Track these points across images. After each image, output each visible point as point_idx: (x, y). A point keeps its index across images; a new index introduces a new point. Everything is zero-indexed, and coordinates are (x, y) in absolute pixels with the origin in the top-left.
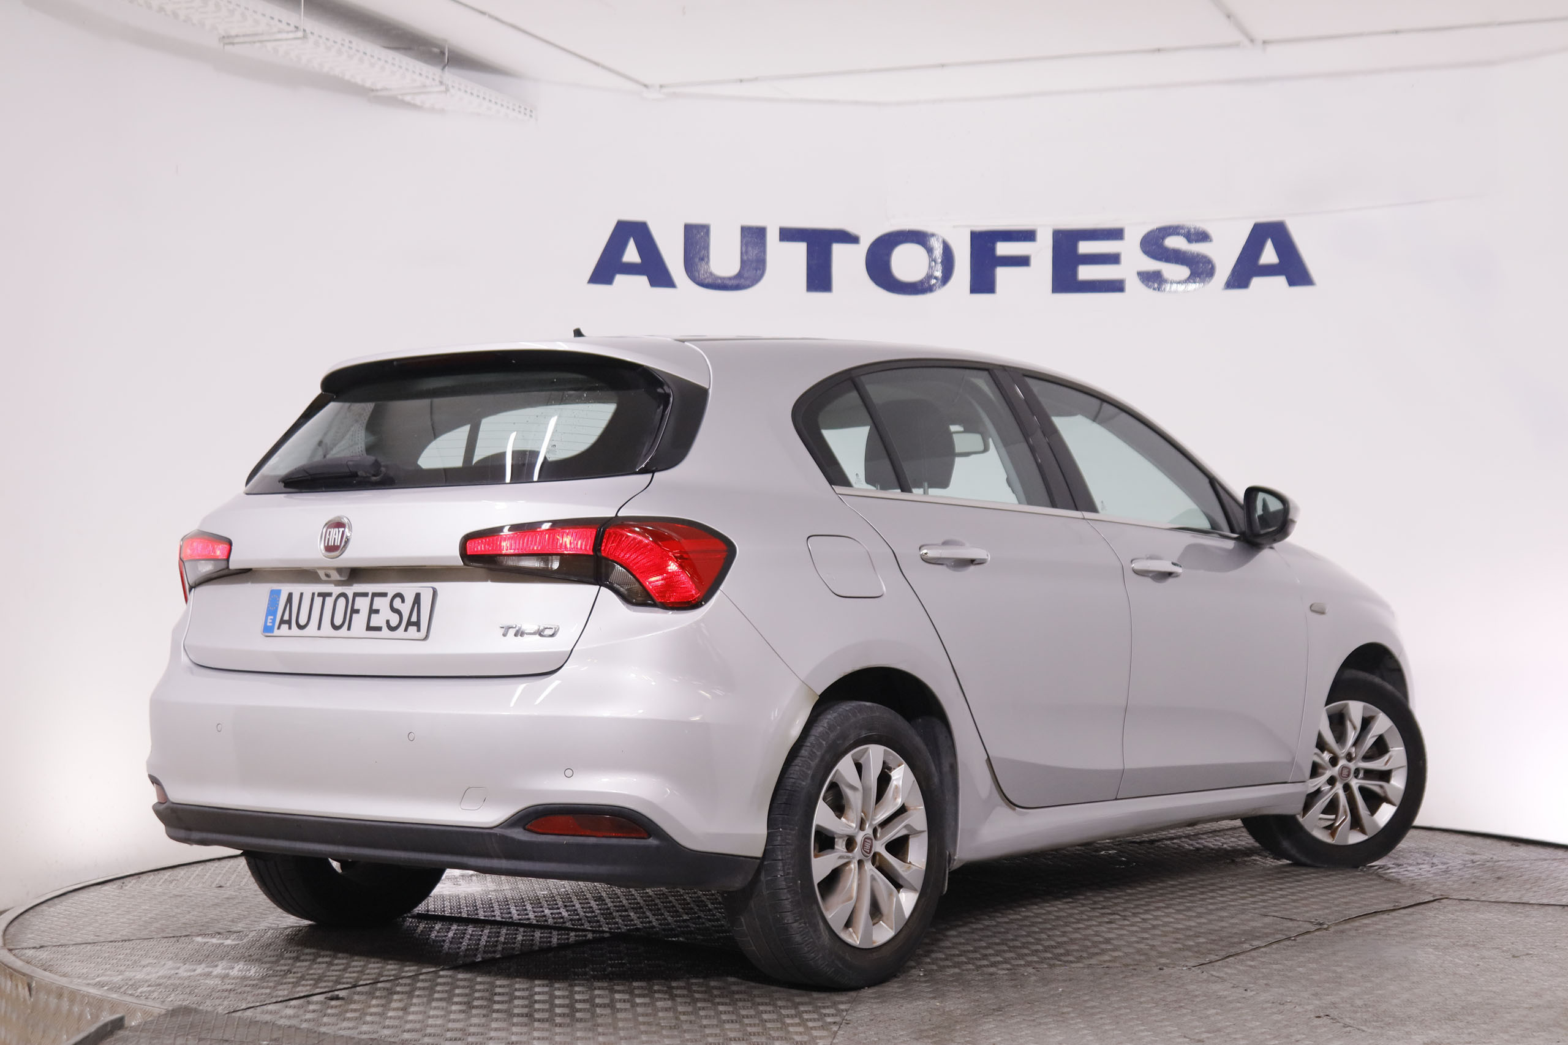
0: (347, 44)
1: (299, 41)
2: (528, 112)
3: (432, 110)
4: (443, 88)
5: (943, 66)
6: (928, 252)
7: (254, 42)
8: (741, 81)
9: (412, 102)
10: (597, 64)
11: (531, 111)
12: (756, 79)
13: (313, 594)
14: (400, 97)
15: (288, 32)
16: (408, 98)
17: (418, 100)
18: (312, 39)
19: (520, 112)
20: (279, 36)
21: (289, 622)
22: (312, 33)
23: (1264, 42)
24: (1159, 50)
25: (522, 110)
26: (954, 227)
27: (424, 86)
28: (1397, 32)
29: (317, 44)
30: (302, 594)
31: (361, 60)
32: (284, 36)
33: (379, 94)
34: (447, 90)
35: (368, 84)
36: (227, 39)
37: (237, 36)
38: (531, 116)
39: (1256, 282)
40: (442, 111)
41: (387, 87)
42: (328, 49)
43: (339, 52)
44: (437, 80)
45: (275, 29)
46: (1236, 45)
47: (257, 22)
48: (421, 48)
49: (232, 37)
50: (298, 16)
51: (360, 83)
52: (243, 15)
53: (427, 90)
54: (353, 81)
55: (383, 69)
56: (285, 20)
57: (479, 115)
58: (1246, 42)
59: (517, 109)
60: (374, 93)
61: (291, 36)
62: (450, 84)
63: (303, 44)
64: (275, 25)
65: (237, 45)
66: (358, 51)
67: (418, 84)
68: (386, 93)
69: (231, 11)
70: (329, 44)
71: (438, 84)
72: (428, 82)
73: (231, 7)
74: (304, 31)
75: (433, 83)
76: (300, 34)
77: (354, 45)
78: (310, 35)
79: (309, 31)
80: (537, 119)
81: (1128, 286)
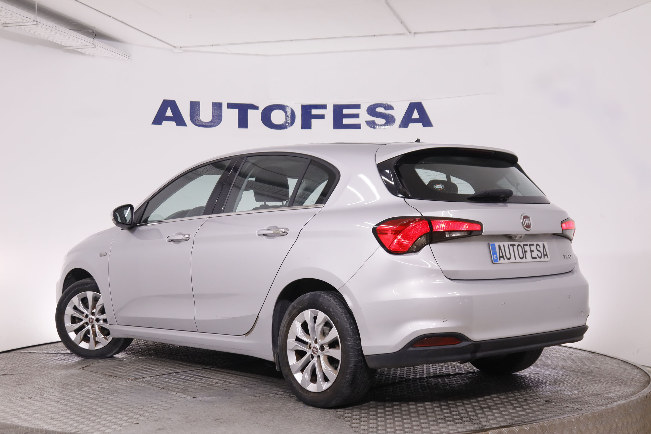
0: (54, 27)
1: (35, 26)
2: (128, 57)
3: (89, 55)
4: (94, 46)
5: (291, 40)
7: (15, 26)
8: (212, 45)
9: (81, 52)
10: (155, 38)
12: (218, 45)
14: (76, 50)
16: (79, 50)
17: (83, 51)
18: (40, 25)
20: (27, 24)
22: (40, 23)
23: (414, 33)
24: (374, 36)
25: (125, 56)
26: (295, 103)
27: (86, 45)
28: (464, 30)
29: (42, 27)
31: (60, 34)
32: (29, 23)
33: (68, 48)
34: (95, 47)
35: (63, 44)
36: (5, 25)
37: (9, 23)
39: (411, 125)
40: (93, 56)
41: (71, 46)
42: (47, 29)
43: (51, 31)
44: (91, 43)
45: (25, 21)
46: (404, 34)
47: (17, 17)
48: (85, 30)
49: (7, 24)
50: (34, 16)
51: (60, 44)
52: (11, 15)
53: (87, 47)
54: (57, 43)
55: (69, 38)
56: (29, 17)
57: (108, 57)
58: (408, 33)
59: (123, 55)
60: (66, 48)
61: (31, 23)
62: (97, 45)
63: (36, 27)
64: (25, 19)
65: (9, 27)
66: (59, 30)
67: (83, 44)
68: (70, 48)
69: (7, 13)
70: (47, 27)
71: (92, 44)
72: (88, 44)
73: (6, 11)
74: (37, 22)
75: (90, 44)
76: (35, 23)
77: (57, 28)
78: (39, 23)
79: (39, 22)
80: (131, 59)
81: (362, 126)
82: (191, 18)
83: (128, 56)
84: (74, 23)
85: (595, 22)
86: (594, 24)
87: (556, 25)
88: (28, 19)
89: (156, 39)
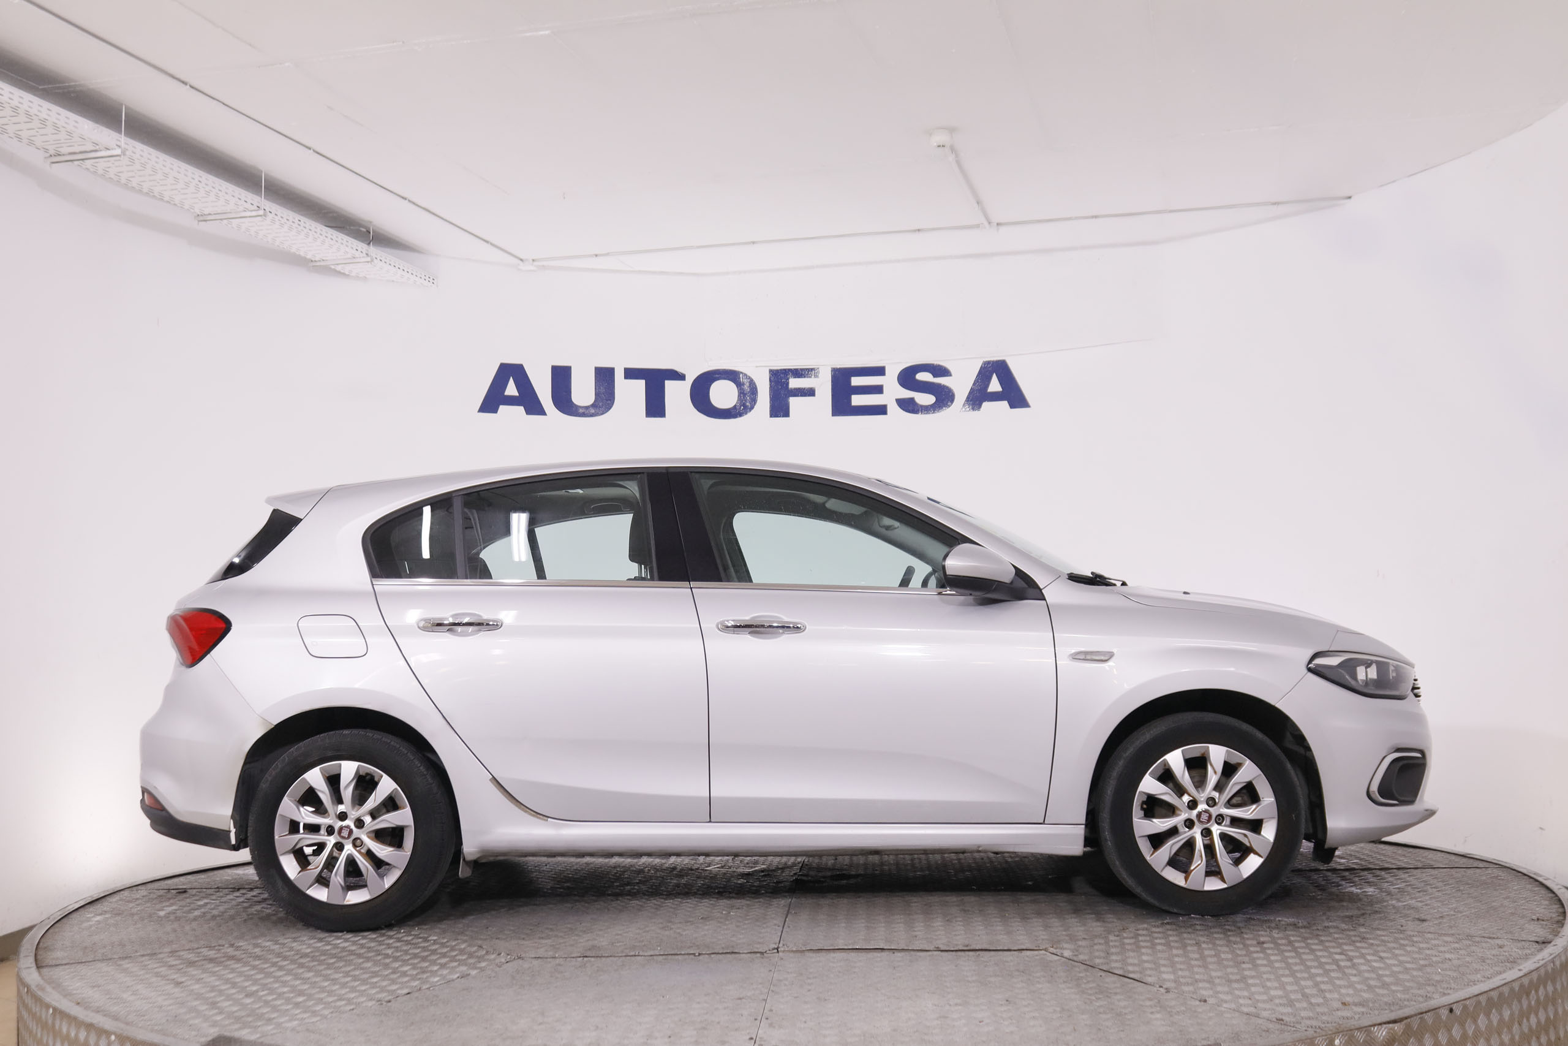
0: (297, 221)
1: (259, 218)
2: (431, 280)
3: (357, 278)
4: (369, 259)
5: (754, 243)
7: (221, 219)
8: (596, 256)
9: (342, 271)
10: (487, 242)
12: (608, 254)
14: (333, 267)
15: (252, 211)
16: (339, 268)
17: (346, 270)
18: (270, 216)
19: (425, 280)
20: (244, 214)
22: (270, 212)
23: (998, 224)
24: (919, 230)
25: (427, 278)
26: (757, 367)
27: (354, 258)
28: (1096, 217)
29: (273, 221)
31: (307, 236)
32: (248, 214)
33: (318, 264)
34: (372, 260)
35: (309, 257)
36: (202, 218)
37: (210, 214)
38: (434, 283)
40: (365, 279)
41: (324, 259)
42: (282, 225)
43: (290, 229)
44: (364, 253)
45: (241, 208)
46: (977, 226)
47: (227, 202)
48: (352, 228)
49: (205, 215)
50: (260, 198)
51: (303, 255)
52: (217, 196)
53: (355, 260)
54: (297, 253)
55: (323, 242)
56: (249, 201)
57: (393, 281)
58: (986, 223)
59: (423, 277)
60: (315, 264)
61: (254, 213)
62: (374, 256)
63: (263, 221)
64: (242, 205)
65: (208, 222)
66: (305, 227)
67: (349, 256)
68: (322, 263)
69: (208, 193)
70: (283, 221)
71: (365, 255)
72: (357, 254)
73: (207, 189)
74: (264, 210)
75: (361, 255)
76: (261, 212)
77: (302, 223)
78: (269, 214)
79: (267, 210)
80: (437, 286)
82: (564, 198)
83: (433, 280)
84: (331, 215)
85: (1350, 197)
86: (1349, 200)
87: (1275, 204)
88: (248, 206)
89: (489, 245)
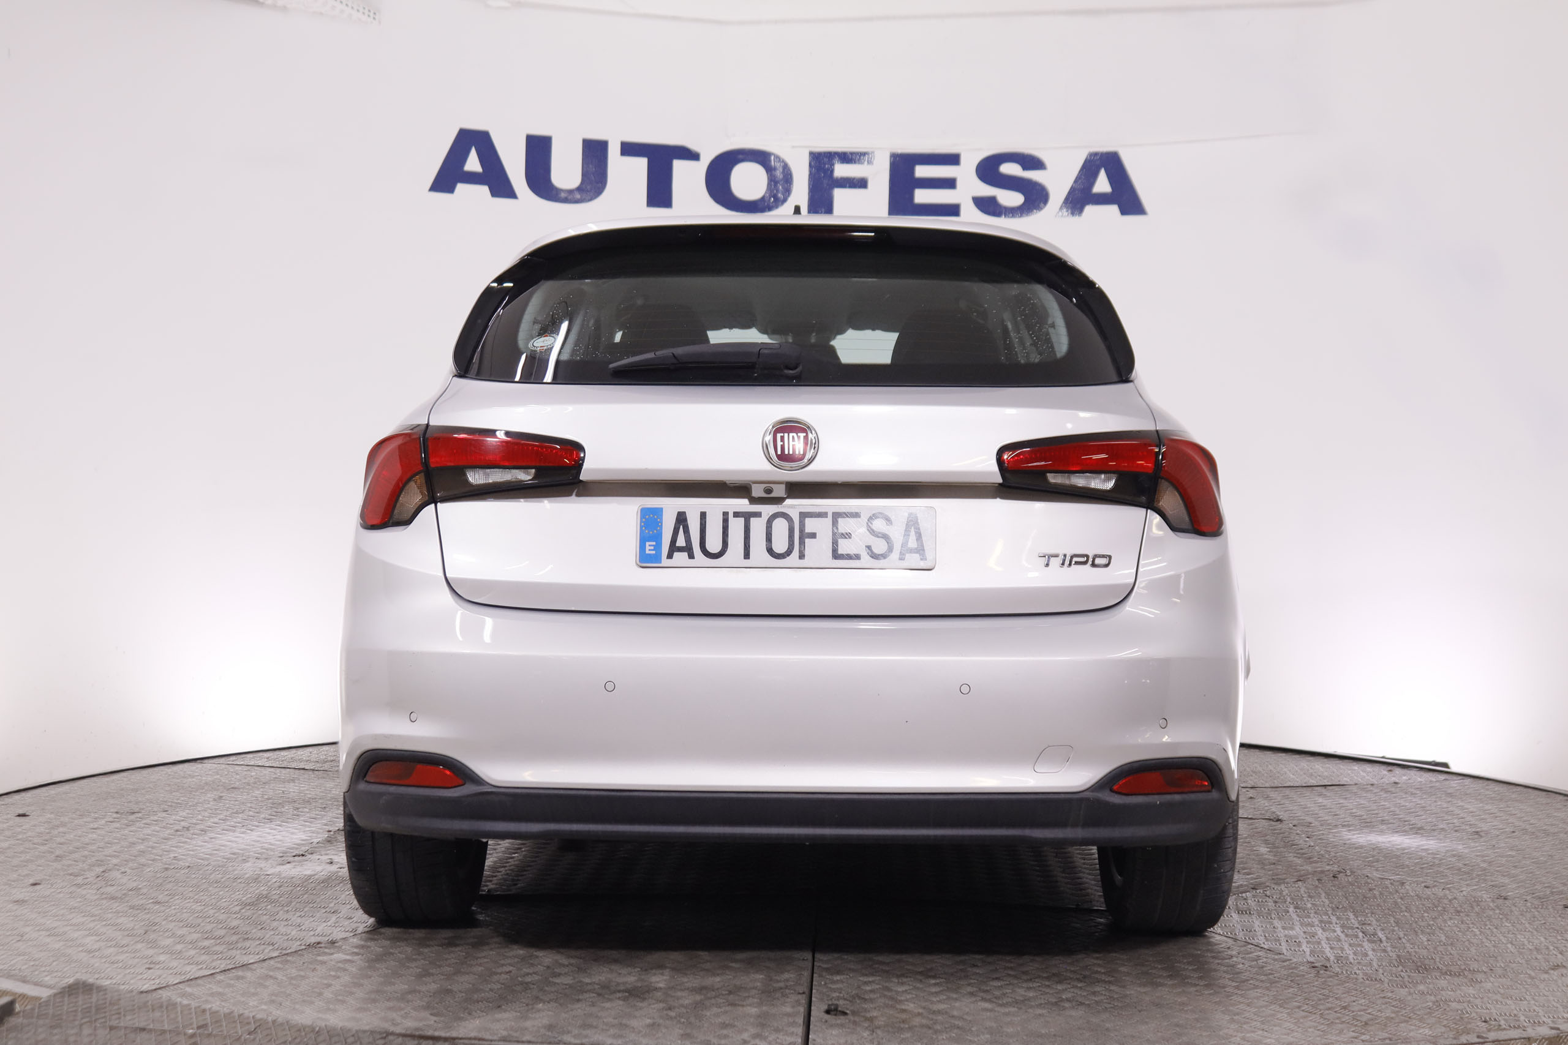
2: (372, 14)
3: (274, 7)
6: (767, 172)
11: (375, 14)
13: (725, 514)
19: (364, 13)
21: (688, 549)
25: (366, 11)
26: (793, 147)
30: (703, 515)
38: (374, 18)
39: (1090, 210)
40: (284, 9)
57: (321, 14)
59: (361, 10)
80: (380, 22)
81: (963, 211)
